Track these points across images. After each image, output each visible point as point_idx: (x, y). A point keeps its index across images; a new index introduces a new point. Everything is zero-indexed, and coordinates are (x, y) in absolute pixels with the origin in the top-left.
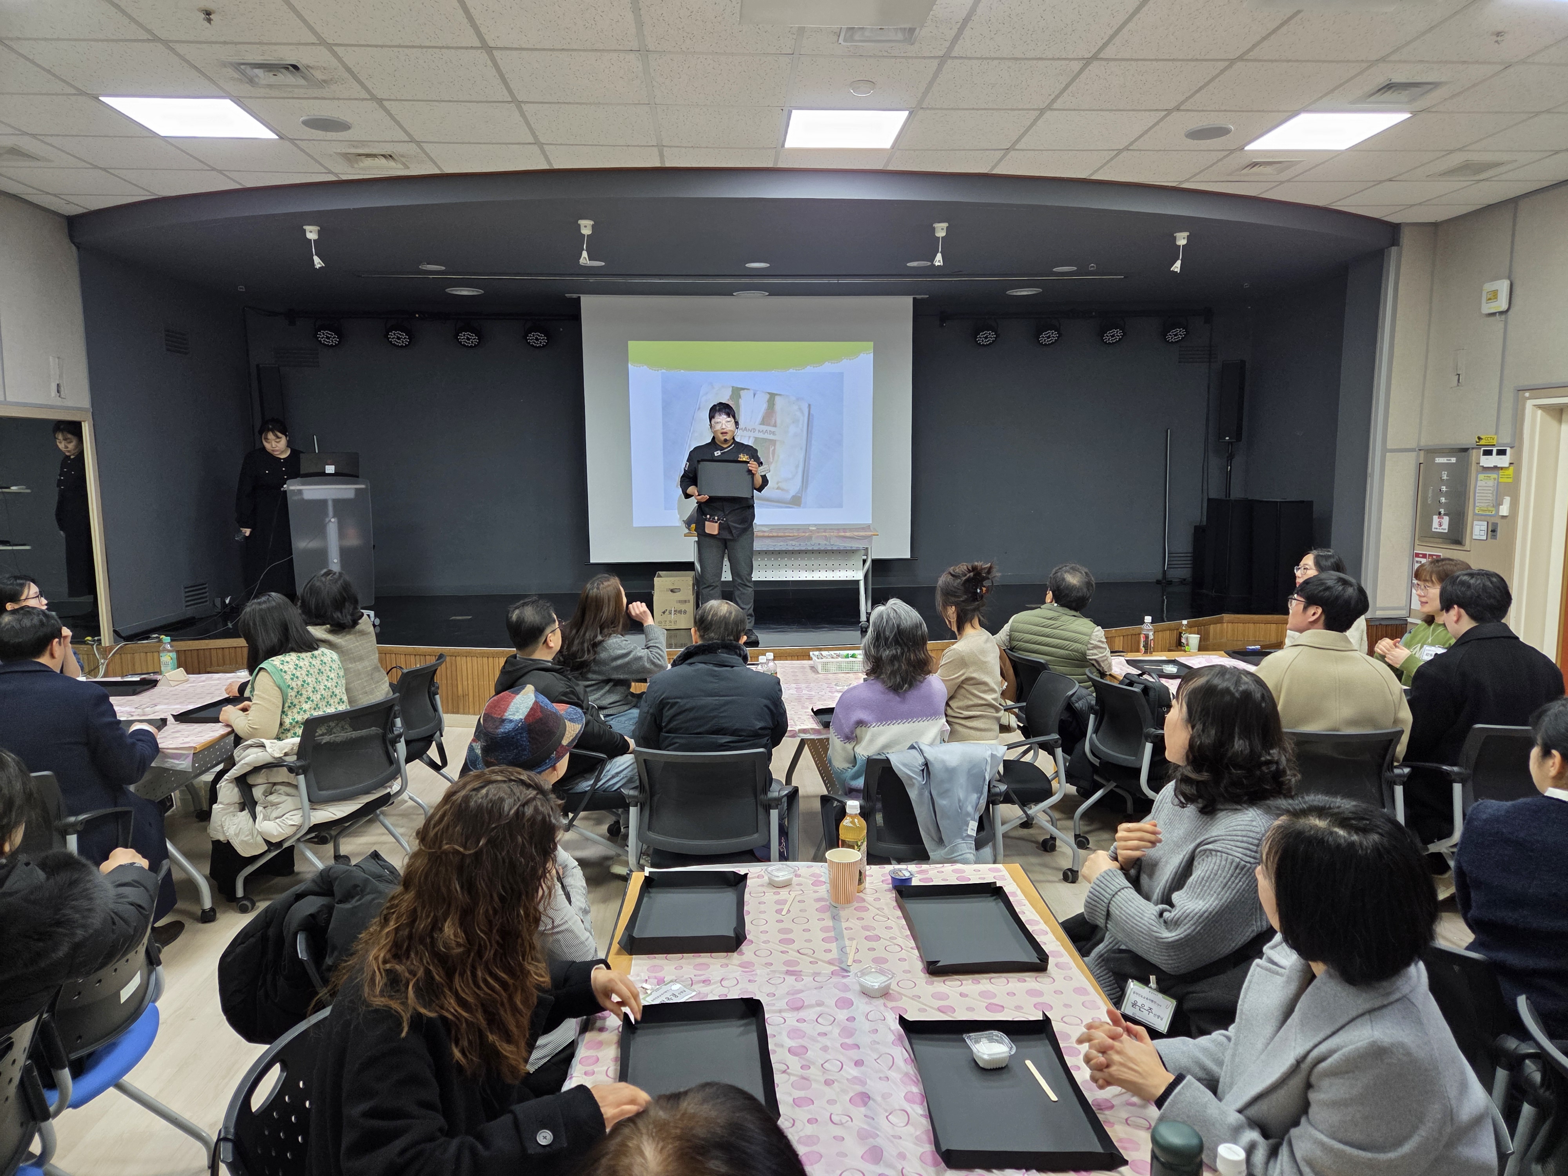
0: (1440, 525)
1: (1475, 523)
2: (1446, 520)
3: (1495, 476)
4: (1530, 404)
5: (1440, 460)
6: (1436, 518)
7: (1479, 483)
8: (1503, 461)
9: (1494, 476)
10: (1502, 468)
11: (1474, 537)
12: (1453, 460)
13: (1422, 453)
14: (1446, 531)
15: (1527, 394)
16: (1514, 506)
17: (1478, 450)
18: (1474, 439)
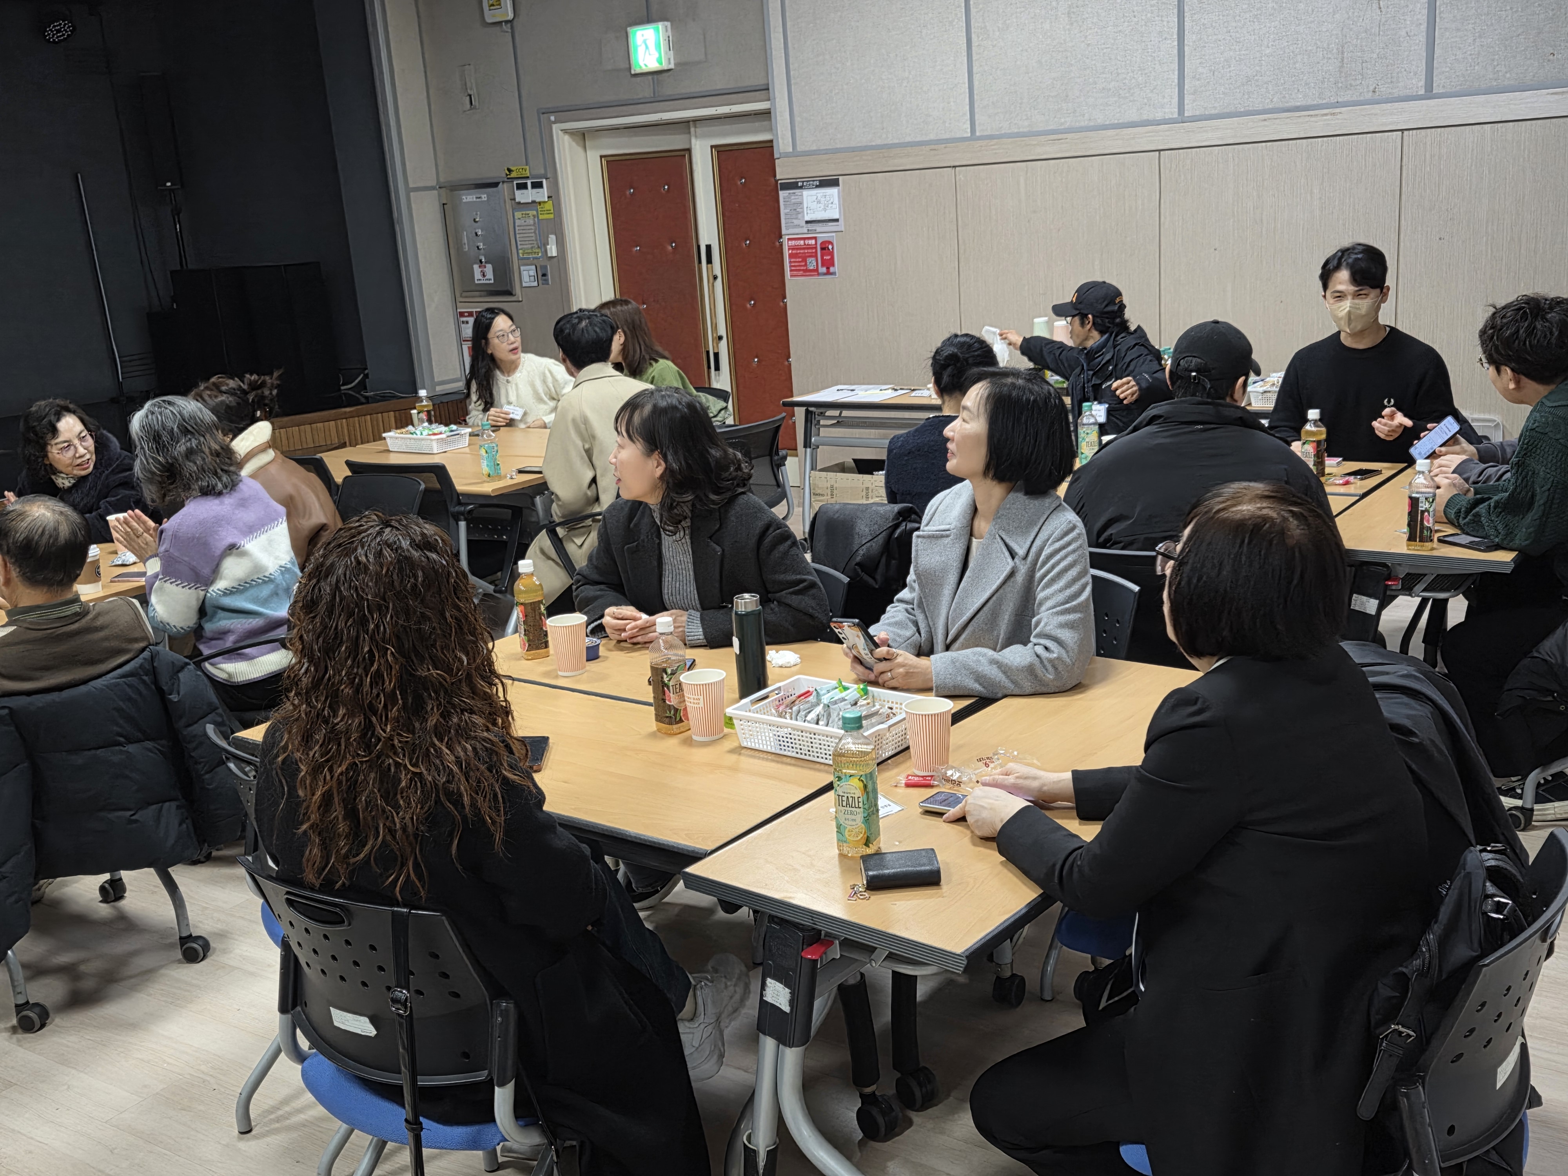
0: (484, 276)
1: (522, 268)
3: (534, 212)
4: (556, 129)
5: (467, 199)
6: (476, 268)
7: (518, 222)
9: (532, 213)
10: (540, 203)
11: (524, 285)
12: (484, 197)
13: (443, 191)
14: (491, 281)
15: (552, 117)
16: (561, 244)
17: (510, 185)
18: (503, 173)
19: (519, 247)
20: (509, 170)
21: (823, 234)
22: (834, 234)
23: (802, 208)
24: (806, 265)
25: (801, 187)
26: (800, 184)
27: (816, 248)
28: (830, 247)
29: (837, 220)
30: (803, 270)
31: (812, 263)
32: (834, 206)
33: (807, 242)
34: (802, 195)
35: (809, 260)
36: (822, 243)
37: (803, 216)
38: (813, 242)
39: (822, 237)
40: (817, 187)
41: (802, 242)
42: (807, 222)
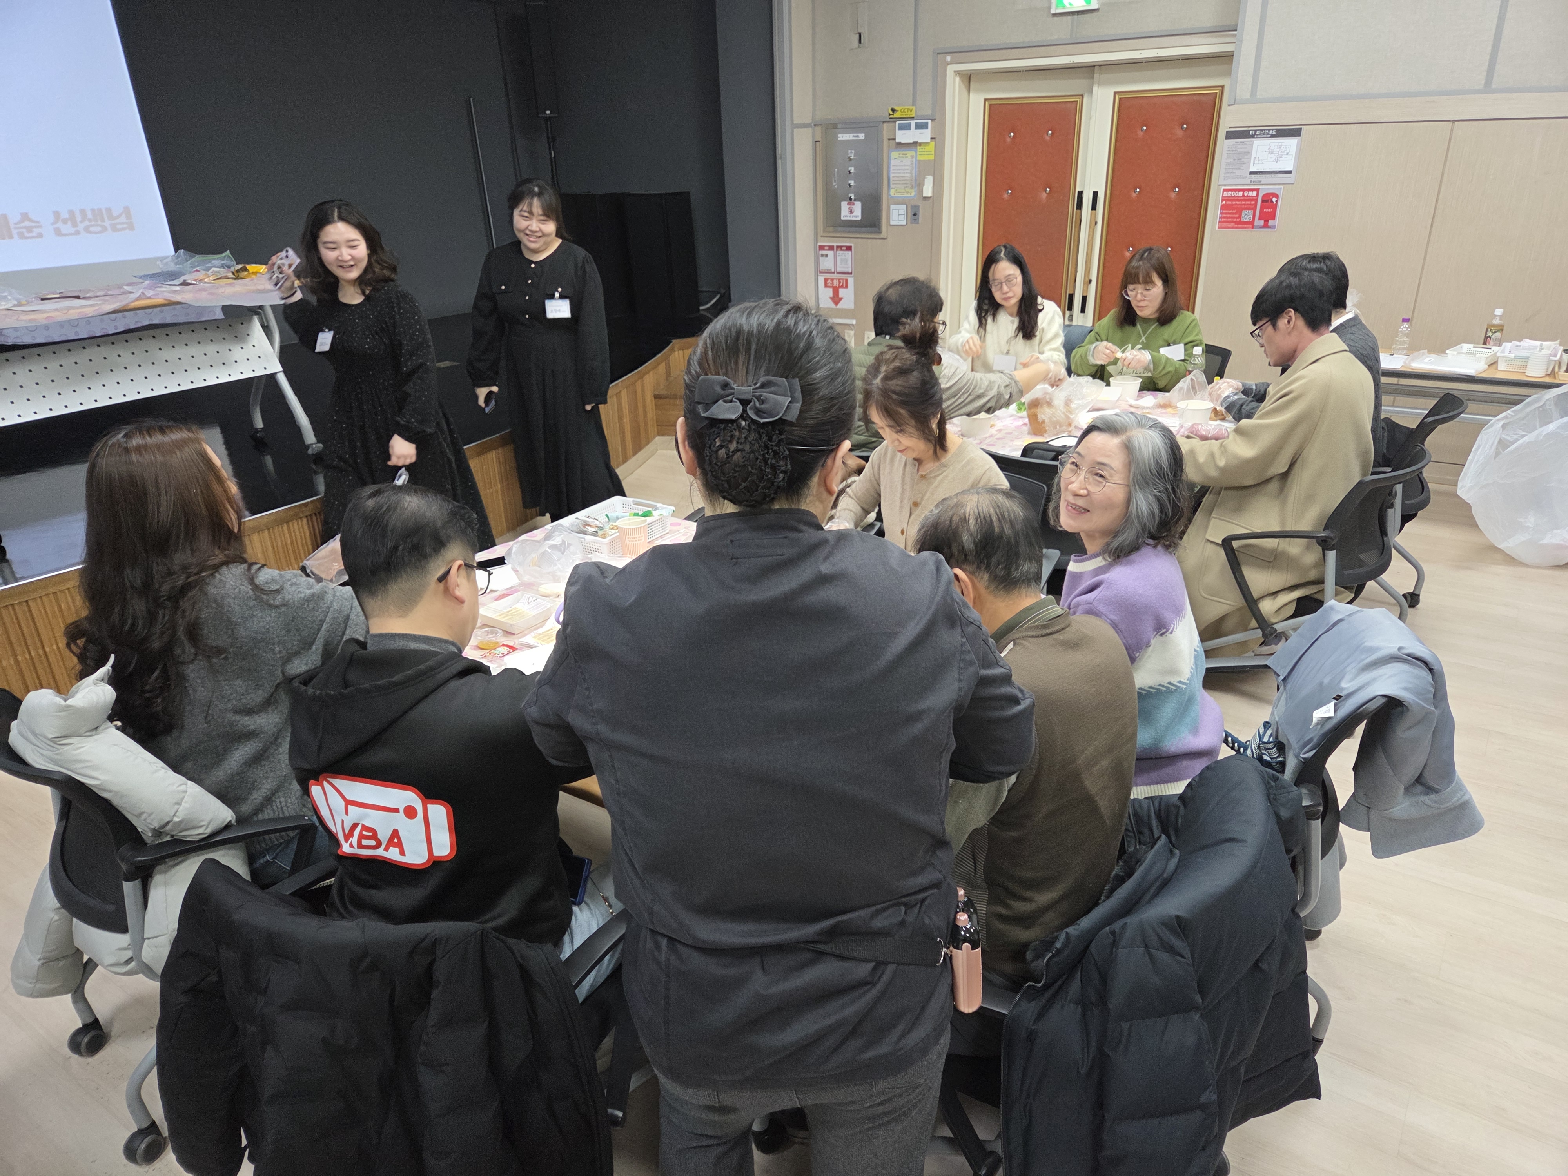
0: (851, 212)
1: (892, 207)
2: (858, 207)
3: (913, 153)
4: (951, 69)
5: (843, 137)
6: (844, 206)
7: (893, 162)
8: (924, 136)
9: (910, 153)
10: (920, 144)
11: (892, 223)
12: (862, 136)
13: (818, 129)
14: (859, 218)
15: (949, 58)
16: (938, 185)
17: (892, 124)
18: (886, 111)
19: (892, 186)
20: (893, 110)
21: (1266, 186)
22: (1282, 187)
23: (1250, 158)
24: (1240, 217)
25: (1253, 137)
26: (1251, 133)
27: (1256, 200)
28: (1274, 200)
29: (1290, 172)
30: (1235, 222)
31: (1247, 215)
32: (1289, 157)
33: (1246, 193)
34: (1252, 145)
35: (1244, 212)
36: (1264, 196)
37: (1249, 167)
38: (1255, 193)
39: (1265, 189)
40: (1273, 136)
41: (1240, 194)
42: (1251, 173)
